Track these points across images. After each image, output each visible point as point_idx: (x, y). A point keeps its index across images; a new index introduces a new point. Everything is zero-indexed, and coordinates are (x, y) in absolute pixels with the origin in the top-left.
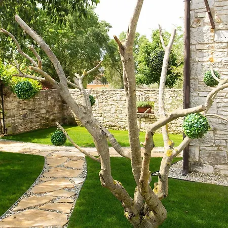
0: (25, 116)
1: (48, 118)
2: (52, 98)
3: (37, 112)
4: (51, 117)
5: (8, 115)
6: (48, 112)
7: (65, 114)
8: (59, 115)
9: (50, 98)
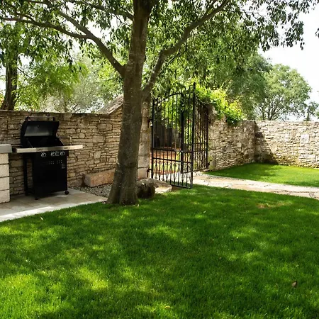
0: (224, 149)
1: (243, 154)
2: (247, 130)
3: (234, 145)
4: (246, 153)
5: (210, 146)
6: (243, 146)
7: (259, 149)
8: (252, 150)
9: (245, 129)
